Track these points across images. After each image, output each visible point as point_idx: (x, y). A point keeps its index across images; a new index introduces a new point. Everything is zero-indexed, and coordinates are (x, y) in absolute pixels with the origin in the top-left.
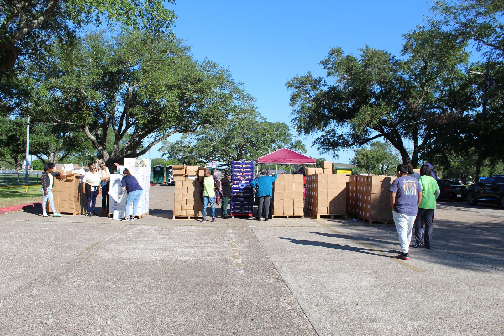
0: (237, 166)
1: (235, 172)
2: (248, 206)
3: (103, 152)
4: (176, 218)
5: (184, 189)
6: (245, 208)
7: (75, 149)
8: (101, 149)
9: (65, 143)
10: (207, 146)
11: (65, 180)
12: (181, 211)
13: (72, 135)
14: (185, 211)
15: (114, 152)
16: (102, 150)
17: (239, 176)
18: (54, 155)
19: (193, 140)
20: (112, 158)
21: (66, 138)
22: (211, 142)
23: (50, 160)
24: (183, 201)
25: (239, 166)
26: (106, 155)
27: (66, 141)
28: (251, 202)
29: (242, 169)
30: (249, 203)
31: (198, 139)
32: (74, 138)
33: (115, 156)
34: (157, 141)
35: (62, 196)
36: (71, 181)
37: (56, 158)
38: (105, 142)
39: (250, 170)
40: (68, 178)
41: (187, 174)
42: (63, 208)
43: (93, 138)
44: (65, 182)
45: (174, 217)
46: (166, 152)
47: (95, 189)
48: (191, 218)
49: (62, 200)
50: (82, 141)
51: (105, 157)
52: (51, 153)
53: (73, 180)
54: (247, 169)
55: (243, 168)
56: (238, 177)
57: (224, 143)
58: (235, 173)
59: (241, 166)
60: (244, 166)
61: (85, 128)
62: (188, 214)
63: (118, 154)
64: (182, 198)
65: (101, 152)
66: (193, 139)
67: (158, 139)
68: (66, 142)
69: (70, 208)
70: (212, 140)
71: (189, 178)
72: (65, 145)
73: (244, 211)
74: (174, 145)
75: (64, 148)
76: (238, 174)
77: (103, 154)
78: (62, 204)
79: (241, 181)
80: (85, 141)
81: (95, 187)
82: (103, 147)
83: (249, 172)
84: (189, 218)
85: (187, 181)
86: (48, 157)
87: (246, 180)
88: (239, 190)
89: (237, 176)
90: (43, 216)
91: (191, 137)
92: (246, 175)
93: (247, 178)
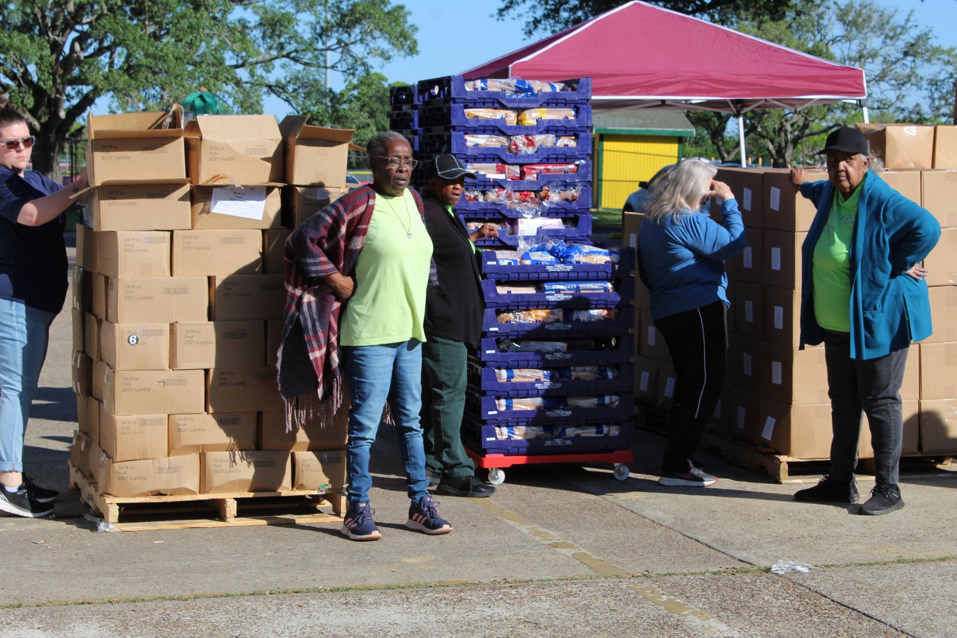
0: (485, 114)
1: (475, 159)
2: (601, 396)
4: (129, 513)
5: (183, 290)
6: (577, 409)
12: (165, 462)
14: (193, 459)
17: (498, 185)
24: (182, 382)
25: (499, 114)
28: (617, 367)
29: (520, 140)
30: (602, 373)
39: (567, 142)
41: (204, 179)
45: (114, 513)
48: (246, 508)
54: (548, 140)
55: (528, 132)
56: (492, 196)
58: (471, 168)
59: (511, 118)
60: (531, 117)
62: (217, 479)
64: (172, 364)
71: (222, 207)
73: (571, 432)
76: (490, 172)
79: (513, 222)
83: (564, 157)
84: (232, 508)
85: (206, 233)
87: (550, 213)
88: (538, 284)
89: (485, 185)
92: (547, 180)
93: (555, 197)
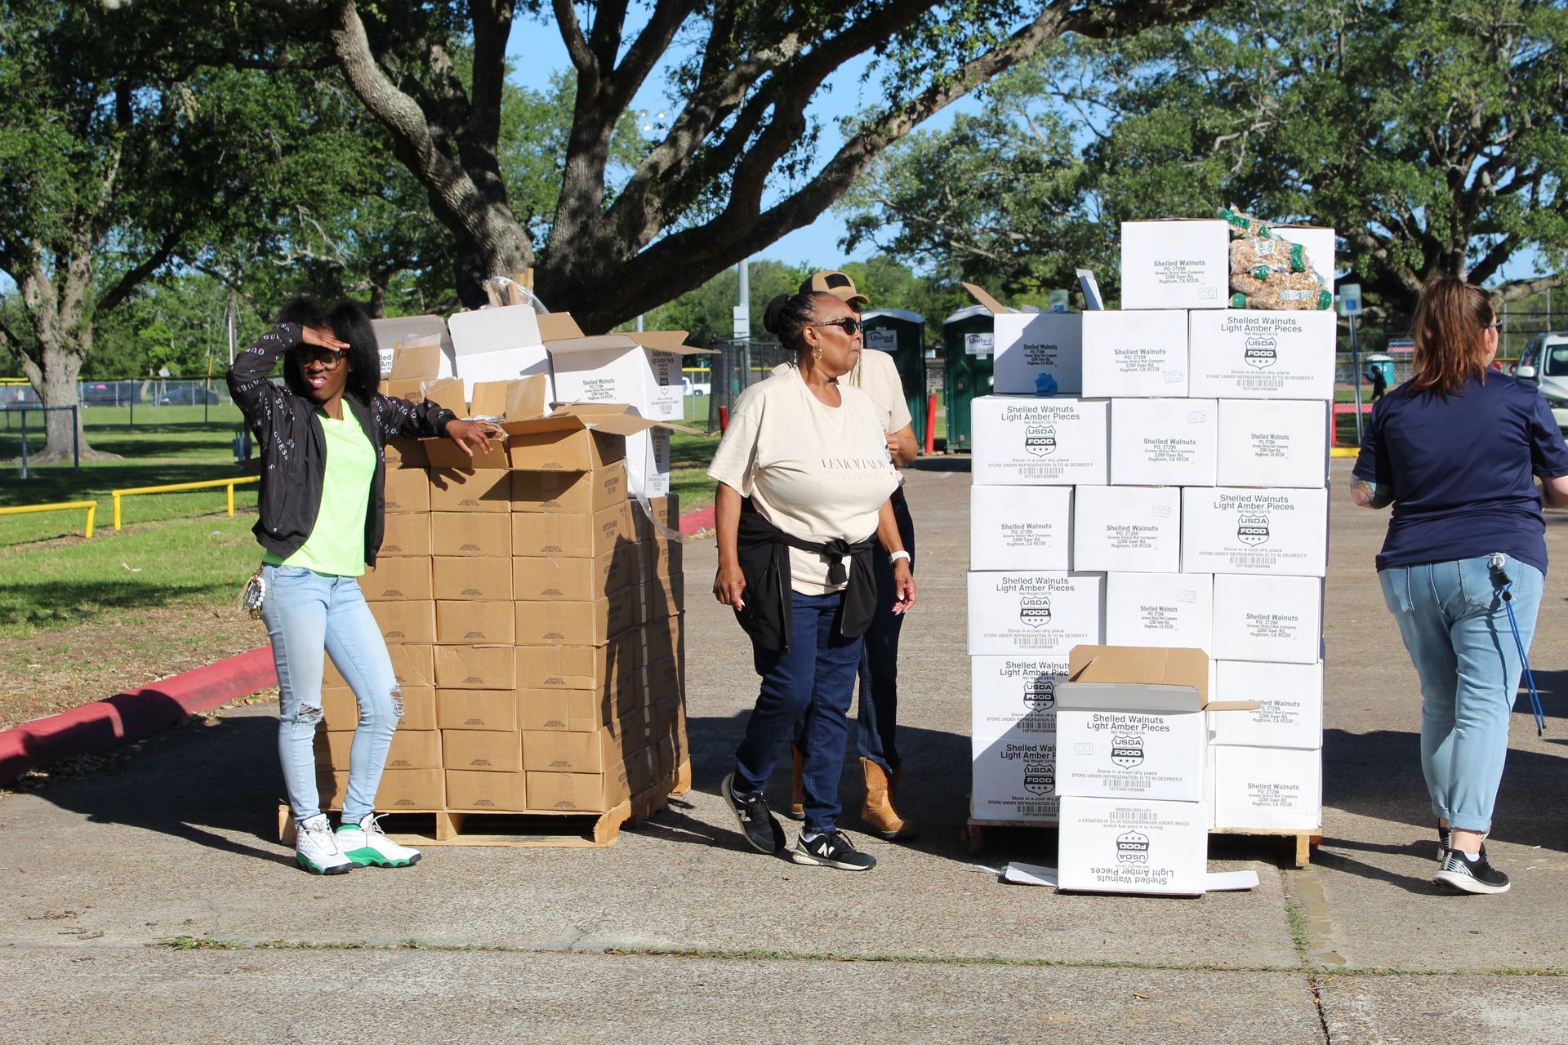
3: (483, 220)
7: (219, 215)
8: (467, 198)
9: (134, 174)
10: (1202, 142)
11: (498, 474)
13: (189, 103)
15: (574, 214)
16: (472, 203)
18: (61, 265)
19: (1084, 104)
20: (558, 269)
21: (143, 128)
22: (1236, 113)
23: (32, 302)
26: (510, 242)
27: (146, 154)
31: (1124, 101)
32: (204, 126)
33: (581, 252)
34: (912, 109)
35: (473, 641)
36: (558, 483)
37: (76, 290)
38: (493, 142)
40: (528, 459)
42: (481, 766)
43: (403, 106)
44: (493, 494)
46: (877, 211)
47: (835, 575)
49: (473, 685)
50: (267, 149)
51: (501, 256)
52: (38, 247)
53: (579, 474)
57: (1336, 114)
61: (342, 26)
63: (600, 233)
65: (472, 219)
66: (1085, 95)
67: (918, 92)
68: (141, 167)
69: (560, 767)
70: (1238, 97)
72: (141, 184)
74: (944, 151)
75: (134, 210)
77: (486, 236)
78: (474, 725)
80: (287, 150)
81: (832, 551)
82: (479, 181)
86: (21, 280)
90: (302, 864)
91: (1065, 87)
